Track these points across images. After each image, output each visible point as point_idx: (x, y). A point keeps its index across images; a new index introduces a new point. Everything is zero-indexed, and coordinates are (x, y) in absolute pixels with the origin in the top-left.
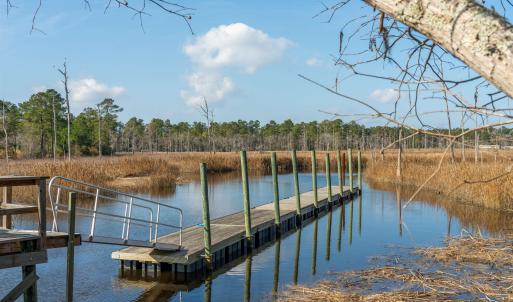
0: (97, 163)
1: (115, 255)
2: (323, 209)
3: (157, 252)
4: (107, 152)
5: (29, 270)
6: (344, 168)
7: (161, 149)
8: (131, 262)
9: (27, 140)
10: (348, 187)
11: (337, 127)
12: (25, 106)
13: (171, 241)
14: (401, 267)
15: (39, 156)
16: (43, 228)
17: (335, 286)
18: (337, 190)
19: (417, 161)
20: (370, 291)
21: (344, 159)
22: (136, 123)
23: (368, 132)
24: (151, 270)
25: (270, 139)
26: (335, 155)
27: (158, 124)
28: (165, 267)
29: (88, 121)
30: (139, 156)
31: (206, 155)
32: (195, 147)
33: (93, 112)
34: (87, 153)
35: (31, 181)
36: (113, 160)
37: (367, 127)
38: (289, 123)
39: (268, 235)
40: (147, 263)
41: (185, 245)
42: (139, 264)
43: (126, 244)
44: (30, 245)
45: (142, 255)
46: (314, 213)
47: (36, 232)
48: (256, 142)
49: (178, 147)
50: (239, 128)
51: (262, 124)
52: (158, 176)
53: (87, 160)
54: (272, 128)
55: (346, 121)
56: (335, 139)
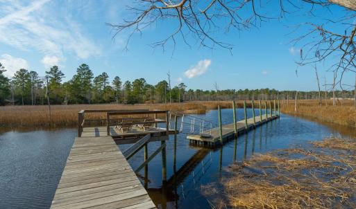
0: (178, 105)
1: (188, 137)
2: (264, 123)
3: (202, 137)
4: (182, 101)
5: (163, 142)
6: (272, 108)
7: (200, 100)
8: (194, 140)
9: (157, 98)
10: (274, 115)
11: (266, 91)
12: (156, 86)
13: (207, 133)
14: (302, 149)
15: (160, 102)
16: (168, 128)
17: (274, 155)
18: (269, 116)
19: (304, 105)
20: (290, 158)
21: (272, 104)
22: (191, 91)
23: (280, 93)
24: (200, 143)
25: (239, 96)
26: (269, 102)
27: (198, 91)
28: (205, 143)
29: (176, 90)
30: (193, 102)
31: (216, 102)
32: (211, 99)
33: (177, 88)
34: (175, 102)
35: (164, 112)
36: (184, 104)
37: (280, 91)
38: (247, 90)
39: (243, 132)
40: (199, 141)
41: (213, 135)
42: (196, 141)
43: (192, 134)
44: (164, 134)
45: (197, 138)
46: (260, 124)
47: (165, 129)
48: (234, 97)
49: (206, 99)
50: (227, 92)
51: (237, 91)
52: (200, 110)
53: (175, 104)
54: (240, 92)
55: (271, 89)
56: (266, 96)
